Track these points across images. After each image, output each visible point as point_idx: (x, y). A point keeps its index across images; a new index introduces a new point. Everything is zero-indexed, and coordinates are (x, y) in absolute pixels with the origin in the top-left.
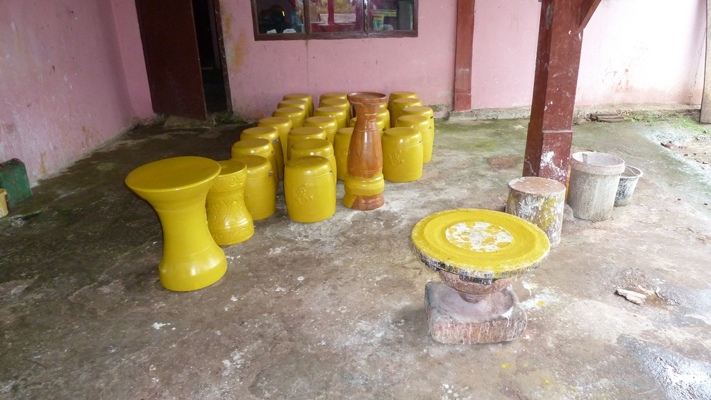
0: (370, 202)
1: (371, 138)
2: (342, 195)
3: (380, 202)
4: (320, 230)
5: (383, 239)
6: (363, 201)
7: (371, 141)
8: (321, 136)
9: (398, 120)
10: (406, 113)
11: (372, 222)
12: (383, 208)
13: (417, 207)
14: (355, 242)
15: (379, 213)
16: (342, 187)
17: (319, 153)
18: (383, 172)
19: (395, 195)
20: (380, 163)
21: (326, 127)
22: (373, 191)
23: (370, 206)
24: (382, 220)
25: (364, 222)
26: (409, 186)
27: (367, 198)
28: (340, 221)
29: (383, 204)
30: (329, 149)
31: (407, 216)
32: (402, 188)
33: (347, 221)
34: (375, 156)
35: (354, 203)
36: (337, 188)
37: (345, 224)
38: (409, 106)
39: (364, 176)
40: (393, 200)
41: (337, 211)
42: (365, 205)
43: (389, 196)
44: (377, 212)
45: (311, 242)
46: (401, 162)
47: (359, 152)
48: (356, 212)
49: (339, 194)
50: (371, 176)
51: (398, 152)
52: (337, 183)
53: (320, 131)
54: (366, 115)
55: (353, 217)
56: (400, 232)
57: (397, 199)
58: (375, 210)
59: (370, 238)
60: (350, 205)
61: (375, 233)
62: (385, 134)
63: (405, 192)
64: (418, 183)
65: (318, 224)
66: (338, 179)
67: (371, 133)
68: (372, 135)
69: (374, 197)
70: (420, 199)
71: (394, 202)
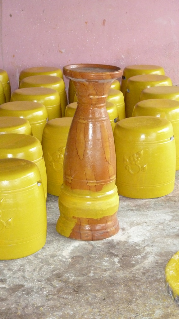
0: (98, 227)
1: (98, 132)
2: (55, 218)
3: (113, 229)
4: (23, 271)
5: (119, 284)
6: (87, 227)
7: (99, 136)
8: (23, 130)
9: (138, 107)
10: (148, 96)
11: (101, 258)
12: (117, 237)
13: (168, 236)
14: (78, 289)
15: (112, 245)
16: (55, 206)
17: (20, 155)
18: (118, 183)
19: (134, 217)
20: (112, 169)
21: (29, 117)
22: (102, 210)
23: (97, 234)
24: (117, 256)
25: (90, 258)
26: (155, 204)
27: (93, 222)
28: (53, 256)
29: (117, 230)
30: (36, 149)
31: (155, 249)
32: (146, 207)
33: (63, 257)
34: (104, 159)
35: (73, 230)
36: (48, 208)
37: (61, 261)
38: (152, 86)
39: (89, 188)
40: (132, 224)
41: (48, 242)
42: (90, 233)
43: (126, 219)
44: (109, 243)
45: (11, 289)
46: (143, 168)
47: (81, 152)
48: (77, 244)
49: (50, 217)
50: (99, 188)
51: (138, 153)
52: (47, 201)
53: (22, 122)
54: (92, 97)
55: (73, 252)
56: (144, 274)
57: (138, 224)
58: (105, 240)
59: (100, 283)
60: (68, 232)
61: (107, 274)
62: (118, 127)
63: (151, 213)
64: (168, 199)
65: (20, 262)
66: (49, 195)
67: (98, 125)
68: (101, 127)
69: (104, 220)
70: (173, 224)
71: (133, 228)
